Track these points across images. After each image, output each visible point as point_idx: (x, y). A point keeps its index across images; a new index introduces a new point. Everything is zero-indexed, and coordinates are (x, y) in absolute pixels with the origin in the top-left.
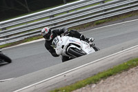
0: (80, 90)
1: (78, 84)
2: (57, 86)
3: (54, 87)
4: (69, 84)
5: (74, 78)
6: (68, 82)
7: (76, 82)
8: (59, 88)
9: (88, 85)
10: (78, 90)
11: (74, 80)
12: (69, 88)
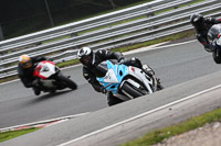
0: (195, 131)
3: (152, 126)
5: (186, 112)
6: (176, 119)
7: (188, 120)
8: (161, 129)
9: (207, 124)
11: (185, 115)
12: (177, 129)
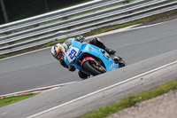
1: (158, 90)
2: (131, 91)
3: (127, 93)
4: (146, 89)
6: (146, 87)
7: (156, 87)
9: (171, 91)
10: (158, 97)
12: (147, 95)
